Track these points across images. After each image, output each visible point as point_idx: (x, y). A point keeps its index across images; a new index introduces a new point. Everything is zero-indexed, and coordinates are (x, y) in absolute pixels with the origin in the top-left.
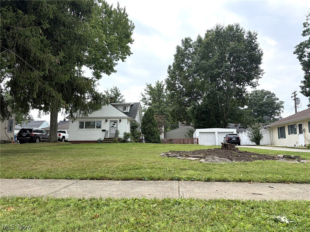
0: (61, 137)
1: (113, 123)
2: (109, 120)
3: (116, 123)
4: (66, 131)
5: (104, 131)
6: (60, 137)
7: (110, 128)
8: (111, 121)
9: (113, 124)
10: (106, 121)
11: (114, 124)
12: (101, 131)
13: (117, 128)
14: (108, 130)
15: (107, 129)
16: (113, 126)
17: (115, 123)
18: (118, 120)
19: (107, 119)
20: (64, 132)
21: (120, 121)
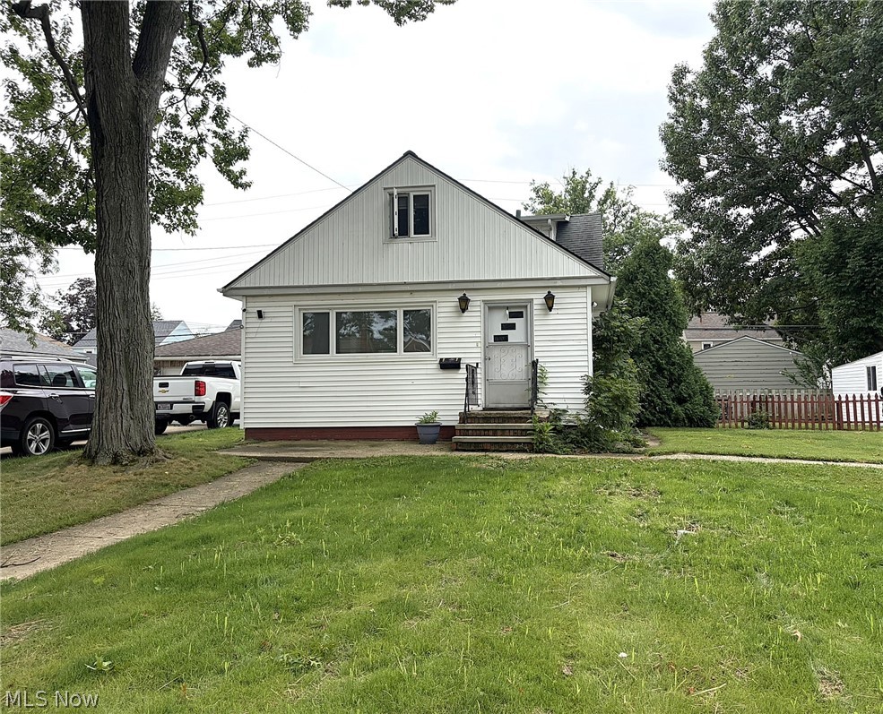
0: (208, 400)
1: (502, 317)
2: (477, 300)
3: (519, 315)
4: (235, 365)
5: (449, 365)
6: (202, 399)
7: (487, 347)
8: (491, 307)
9: (505, 327)
10: (464, 304)
11: (512, 327)
12: (436, 366)
13: (528, 346)
14: (473, 362)
15: (471, 354)
16: (505, 338)
17: (512, 315)
18: (538, 298)
19: (469, 295)
20: (228, 372)
21: (549, 302)
